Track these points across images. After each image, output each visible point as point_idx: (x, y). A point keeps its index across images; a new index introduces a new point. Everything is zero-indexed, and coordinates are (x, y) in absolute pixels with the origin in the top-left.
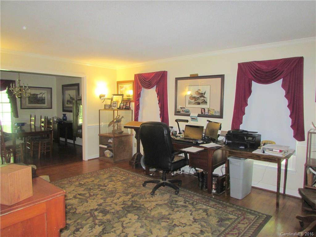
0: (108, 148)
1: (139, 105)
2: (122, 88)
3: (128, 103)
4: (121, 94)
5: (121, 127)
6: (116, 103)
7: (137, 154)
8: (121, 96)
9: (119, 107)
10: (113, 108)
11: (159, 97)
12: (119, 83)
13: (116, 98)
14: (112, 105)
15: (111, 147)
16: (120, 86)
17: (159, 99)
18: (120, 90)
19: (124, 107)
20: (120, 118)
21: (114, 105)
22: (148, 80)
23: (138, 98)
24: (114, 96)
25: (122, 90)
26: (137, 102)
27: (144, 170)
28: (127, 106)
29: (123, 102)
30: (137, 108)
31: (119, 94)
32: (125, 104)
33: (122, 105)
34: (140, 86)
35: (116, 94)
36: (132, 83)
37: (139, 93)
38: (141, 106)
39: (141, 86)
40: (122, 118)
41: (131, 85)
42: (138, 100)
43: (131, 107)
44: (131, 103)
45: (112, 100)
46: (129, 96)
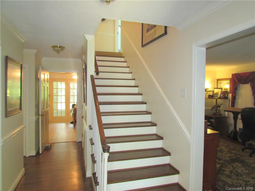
0: (211, 125)
1: (235, 96)
2: (220, 83)
3: (226, 94)
4: (220, 88)
5: (220, 111)
6: (217, 94)
7: (234, 131)
8: (221, 89)
9: (219, 97)
10: (215, 97)
11: (253, 90)
12: (218, 80)
13: (216, 91)
14: (214, 95)
15: (213, 124)
16: (219, 82)
17: (253, 91)
18: (219, 85)
19: (223, 97)
20: (220, 104)
21: (215, 95)
22: (243, 78)
23: (234, 90)
24: (215, 89)
25: (221, 85)
26: (234, 93)
27: (240, 142)
28: (225, 96)
29: (222, 93)
30: (234, 98)
31: (219, 88)
32: (224, 94)
33: (222, 95)
34: (236, 82)
35: (216, 87)
36: (230, 80)
37: (235, 87)
38: (237, 97)
39: (238, 82)
40: (221, 105)
41: (229, 81)
42: (235, 92)
43: (228, 97)
44: (229, 94)
45: (213, 92)
46: (227, 89)
